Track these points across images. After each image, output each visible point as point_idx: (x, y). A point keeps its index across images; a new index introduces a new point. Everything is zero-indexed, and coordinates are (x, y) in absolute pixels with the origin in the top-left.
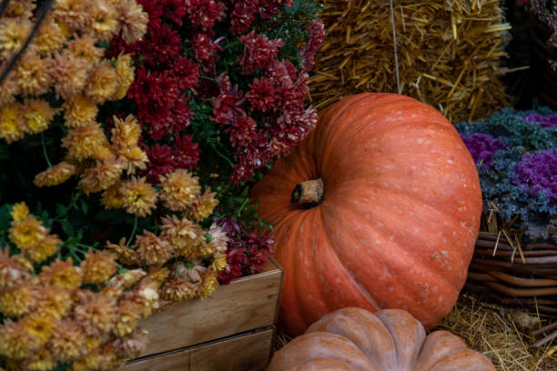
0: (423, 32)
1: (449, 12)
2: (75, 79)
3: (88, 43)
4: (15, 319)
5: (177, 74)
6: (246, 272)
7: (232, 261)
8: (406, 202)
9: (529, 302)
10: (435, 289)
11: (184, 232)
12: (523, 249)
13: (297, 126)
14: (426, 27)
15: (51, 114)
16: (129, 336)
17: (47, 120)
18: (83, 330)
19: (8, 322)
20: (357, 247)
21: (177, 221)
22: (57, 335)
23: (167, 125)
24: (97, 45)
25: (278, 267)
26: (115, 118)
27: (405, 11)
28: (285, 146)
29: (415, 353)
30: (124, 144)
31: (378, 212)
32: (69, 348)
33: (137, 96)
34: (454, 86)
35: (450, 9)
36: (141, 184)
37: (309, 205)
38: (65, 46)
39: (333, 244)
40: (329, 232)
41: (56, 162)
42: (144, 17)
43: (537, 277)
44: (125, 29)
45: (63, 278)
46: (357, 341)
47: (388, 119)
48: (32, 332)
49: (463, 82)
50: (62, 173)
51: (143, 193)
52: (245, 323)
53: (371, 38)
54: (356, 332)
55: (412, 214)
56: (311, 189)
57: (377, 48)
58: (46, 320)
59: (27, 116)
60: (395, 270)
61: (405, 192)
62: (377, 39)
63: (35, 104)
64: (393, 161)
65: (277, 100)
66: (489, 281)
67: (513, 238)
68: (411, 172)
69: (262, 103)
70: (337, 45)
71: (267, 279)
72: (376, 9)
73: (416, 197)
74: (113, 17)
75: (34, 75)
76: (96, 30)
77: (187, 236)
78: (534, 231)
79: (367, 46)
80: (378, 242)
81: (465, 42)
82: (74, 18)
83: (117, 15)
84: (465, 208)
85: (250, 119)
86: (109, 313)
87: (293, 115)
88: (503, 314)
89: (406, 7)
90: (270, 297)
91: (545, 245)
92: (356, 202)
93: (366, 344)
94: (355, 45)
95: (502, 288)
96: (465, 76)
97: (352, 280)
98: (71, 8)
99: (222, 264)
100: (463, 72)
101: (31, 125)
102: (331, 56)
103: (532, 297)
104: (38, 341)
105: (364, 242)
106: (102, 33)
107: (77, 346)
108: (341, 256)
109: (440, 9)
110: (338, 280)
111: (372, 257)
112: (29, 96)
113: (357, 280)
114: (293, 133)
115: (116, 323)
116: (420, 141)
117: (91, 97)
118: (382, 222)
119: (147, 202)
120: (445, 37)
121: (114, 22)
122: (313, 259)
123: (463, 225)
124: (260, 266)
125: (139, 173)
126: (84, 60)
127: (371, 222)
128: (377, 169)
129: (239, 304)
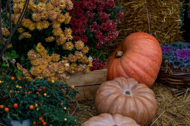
0: (156, 20)
1: (163, 15)
2: (54, 16)
3: (58, 9)
4: (35, 66)
5: (82, 19)
6: (98, 69)
7: (93, 65)
8: (140, 55)
9: (176, 86)
10: (146, 77)
11: (80, 55)
12: (173, 71)
13: (112, 35)
14: (157, 19)
15: (49, 24)
16: (61, 74)
17: (48, 25)
18: (50, 71)
19: (33, 67)
20: (126, 65)
21: (78, 52)
22: (44, 71)
23: (79, 31)
24: (60, 9)
25: (107, 69)
26: (66, 28)
27: (151, 14)
28: (109, 39)
29: (133, 87)
30: (67, 34)
31: (132, 57)
32: (46, 74)
33: (71, 24)
34: (166, 35)
35: (163, 14)
36: (70, 43)
37: (119, 57)
38: (53, 9)
39: (121, 65)
40: (121, 62)
41: (50, 36)
42: (72, 4)
43: (177, 79)
44: (67, 6)
45: (47, 59)
46: (119, 83)
47: (139, 37)
48: (38, 70)
49: (168, 34)
50: (51, 39)
51: (70, 45)
52: (98, 82)
53: (141, 20)
54: (119, 81)
55: (141, 58)
56: (120, 53)
57: (144, 23)
58: (42, 67)
59: (43, 24)
60: (135, 71)
61: (140, 53)
62: (143, 21)
63: (45, 21)
64: (138, 46)
65: (108, 28)
66: (166, 80)
67: (171, 69)
68: (142, 49)
69: (104, 29)
70: (132, 22)
71: (103, 71)
72: (143, 13)
73: (142, 54)
74: (64, 4)
75: (45, 15)
76: (60, 6)
77: (80, 56)
78: (175, 67)
79: (141, 22)
80: (132, 64)
81: (169, 24)
82: (56, 3)
83: (65, 3)
84: (155, 58)
85: (101, 32)
86: (56, 67)
87: (111, 32)
88: (168, 88)
89: (152, 13)
90: (105, 76)
91: (178, 71)
92: (128, 55)
93: (121, 83)
94: (137, 22)
95: (168, 82)
96: (169, 33)
97: (125, 73)
98: (55, 1)
99: (91, 65)
100: (168, 32)
101: (44, 26)
102: (131, 24)
103: (176, 85)
104: (40, 72)
105: (128, 64)
106: (62, 7)
107: (48, 74)
108: (123, 67)
109: (161, 14)
110: (121, 73)
111: (130, 68)
112: (44, 20)
113: (126, 73)
114: (111, 36)
115: (58, 70)
116: (145, 42)
117: (59, 21)
118: (133, 60)
119: (71, 47)
120: (162, 21)
121: (65, 5)
122: (116, 68)
123: (154, 62)
124: (102, 68)
125: (70, 40)
126: (57, 12)
127: (131, 60)
128: (134, 48)
129: (97, 77)
